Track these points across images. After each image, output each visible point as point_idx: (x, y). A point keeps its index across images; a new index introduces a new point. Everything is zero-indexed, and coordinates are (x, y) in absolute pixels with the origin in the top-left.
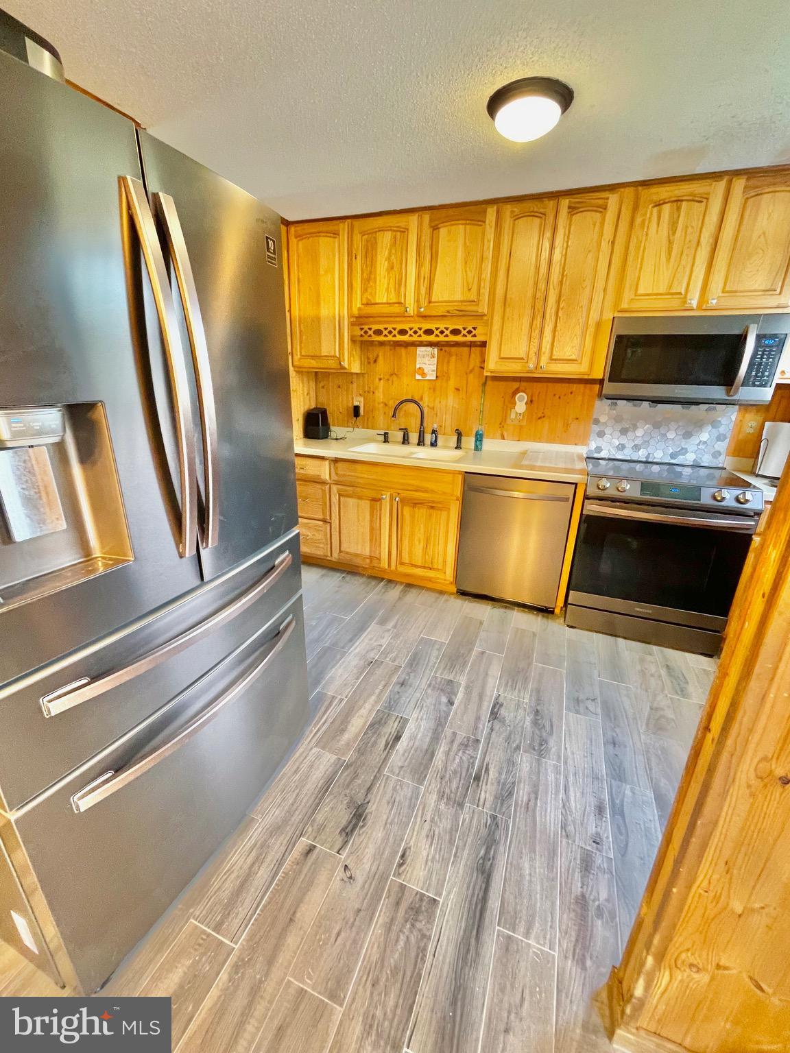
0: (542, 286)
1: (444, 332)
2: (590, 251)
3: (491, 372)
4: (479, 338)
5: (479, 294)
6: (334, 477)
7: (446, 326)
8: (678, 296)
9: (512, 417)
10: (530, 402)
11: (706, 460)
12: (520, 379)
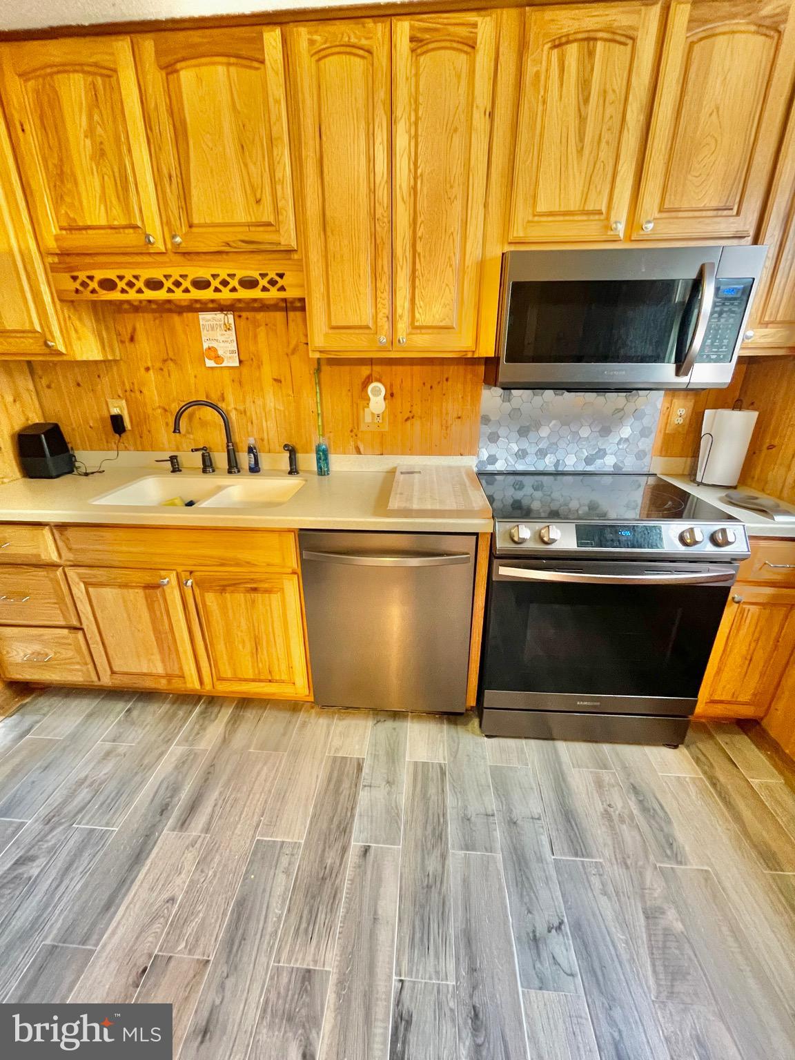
0: (382, 193)
1: (228, 283)
2: (456, 130)
3: (321, 352)
4: (290, 294)
5: (277, 211)
6: (67, 555)
7: (231, 272)
8: (597, 217)
9: (366, 421)
10: (390, 395)
11: (630, 464)
12: (371, 362)
